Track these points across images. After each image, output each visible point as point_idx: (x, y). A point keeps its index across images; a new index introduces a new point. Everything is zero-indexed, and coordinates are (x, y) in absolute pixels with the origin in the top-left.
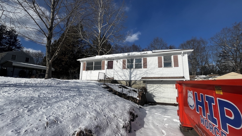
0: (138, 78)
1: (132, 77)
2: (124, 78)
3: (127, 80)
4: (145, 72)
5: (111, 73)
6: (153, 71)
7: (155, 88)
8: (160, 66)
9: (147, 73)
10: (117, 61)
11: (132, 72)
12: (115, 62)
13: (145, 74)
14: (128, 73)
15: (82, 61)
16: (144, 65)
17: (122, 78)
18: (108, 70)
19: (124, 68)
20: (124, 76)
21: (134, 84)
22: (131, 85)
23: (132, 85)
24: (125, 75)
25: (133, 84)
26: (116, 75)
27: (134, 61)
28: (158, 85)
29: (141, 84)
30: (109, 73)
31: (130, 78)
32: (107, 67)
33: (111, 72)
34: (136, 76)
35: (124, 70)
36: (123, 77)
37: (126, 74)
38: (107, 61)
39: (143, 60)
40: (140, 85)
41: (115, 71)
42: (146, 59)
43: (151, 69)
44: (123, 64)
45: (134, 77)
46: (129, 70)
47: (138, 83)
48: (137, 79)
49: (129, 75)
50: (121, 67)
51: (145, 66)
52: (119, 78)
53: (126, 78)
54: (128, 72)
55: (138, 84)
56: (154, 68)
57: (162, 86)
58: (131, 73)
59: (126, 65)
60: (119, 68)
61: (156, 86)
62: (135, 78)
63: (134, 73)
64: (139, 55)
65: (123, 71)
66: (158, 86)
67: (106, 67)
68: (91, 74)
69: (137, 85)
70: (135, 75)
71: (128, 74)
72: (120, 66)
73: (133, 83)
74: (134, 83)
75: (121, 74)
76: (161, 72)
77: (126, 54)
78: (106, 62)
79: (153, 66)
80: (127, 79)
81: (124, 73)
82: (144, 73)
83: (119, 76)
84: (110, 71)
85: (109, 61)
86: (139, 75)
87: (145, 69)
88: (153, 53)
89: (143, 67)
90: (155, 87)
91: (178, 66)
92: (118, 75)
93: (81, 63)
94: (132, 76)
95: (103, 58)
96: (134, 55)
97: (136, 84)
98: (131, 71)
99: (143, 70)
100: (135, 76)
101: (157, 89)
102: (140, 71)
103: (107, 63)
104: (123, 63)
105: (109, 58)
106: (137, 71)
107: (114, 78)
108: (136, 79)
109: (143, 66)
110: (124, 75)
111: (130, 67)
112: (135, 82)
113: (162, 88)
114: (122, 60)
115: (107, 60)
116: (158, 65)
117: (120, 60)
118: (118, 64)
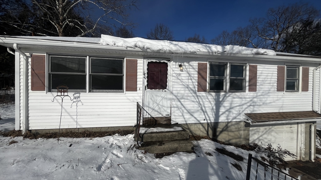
0: (234, 115)
1: (221, 113)
2: (201, 117)
3: (209, 122)
4: (251, 102)
5: (161, 103)
6: (266, 99)
8: (280, 89)
9: (254, 104)
10: (180, 66)
11: (221, 100)
12: (173, 67)
13: (250, 105)
14: (211, 104)
16: (251, 83)
19: (201, 88)
20: (201, 111)
21: (225, 130)
22: (218, 134)
24: (203, 108)
25: (221, 132)
26: (176, 109)
27: (228, 71)
29: (239, 130)
30: (154, 102)
31: (217, 116)
32: (146, 84)
33: (160, 98)
34: (230, 112)
35: (201, 95)
36: (196, 115)
37: (207, 104)
38: (146, 62)
40: (236, 133)
41: (174, 97)
42: (255, 68)
43: (263, 94)
44: (200, 76)
45: (227, 113)
46: (213, 94)
47: (233, 128)
48: (233, 119)
49: (214, 108)
50: (194, 83)
51: (253, 87)
52: (187, 116)
53: (207, 116)
54: (211, 100)
55: (233, 132)
56: (268, 92)
57: (273, 131)
58: (218, 104)
59: (206, 80)
60: (188, 87)
61: (263, 132)
62: (228, 116)
63: (226, 104)
65: (199, 98)
66: (267, 131)
68: (79, 104)
69: (230, 133)
70: (228, 108)
71: (210, 105)
72: (190, 81)
73: (221, 130)
75: (191, 105)
76: (279, 103)
79: (266, 87)
80: (208, 118)
81: (201, 103)
83: (185, 111)
84: (158, 94)
86: (238, 107)
87: (252, 94)
89: (247, 88)
92: (183, 109)
93: (17, 54)
94: (222, 110)
97: (228, 131)
98: (218, 96)
99: (248, 94)
100: (229, 110)
102: (241, 98)
103: (146, 67)
104: (199, 73)
106: (234, 98)
107: (173, 117)
108: (231, 118)
109: (249, 86)
110: (199, 108)
111: (217, 86)
112: (227, 125)
114: (195, 64)
115: (145, 57)
116: (276, 84)
117: (188, 63)
118: (184, 75)
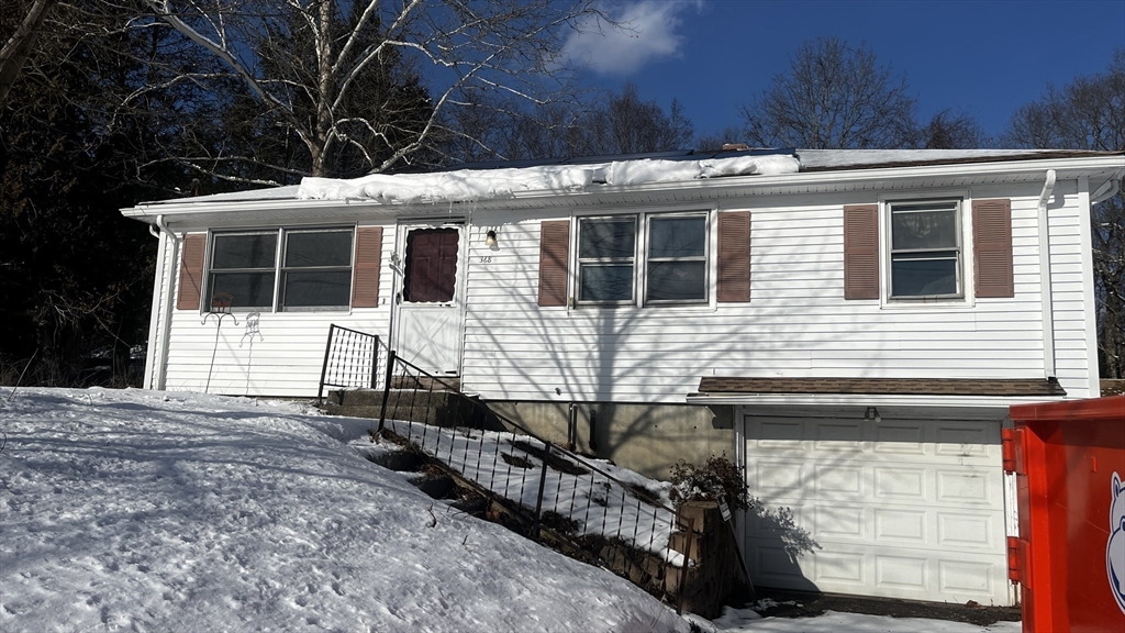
0: (667, 381)
1: (617, 372)
2: (549, 382)
3: (579, 398)
4: (734, 338)
5: (438, 339)
6: (798, 328)
7: (814, 476)
8: (860, 286)
9: (749, 346)
10: (492, 234)
11: (617, 329)
12: (471, 240)
13: (729, 350)
14: (586, 343)
15: (171, 224)
16: (726, 275)
17: (537, 380)
18: (405, 313)
19: (551, 292)
20: (553, 364)
21: (640, 433)
22: (613, 442)
23: (617, 446)
24: (561, 356)
25: (627, 436)
26: (477, 355)
27: (642, 240)
28: (835, 450)
29: (692, 435)
30: (422, 335)
31: (605, 379)
32: (400, 287)
33: (435, 326)
34: (652, 369)
35: (552, 315)
36: (538, 375)
37: (572, 344)
38: (404, 230)
39: (721, 230)
40: (684, 445)
41: (475, 323)
42: (745, 220)
43: (787, 310)
44: (548, 260)
45: (640, 372)
46: (594, 312)
47: (666, 426)
48: (664, 394)
49: (596, 355)
50: (528, 282)
51: (736, 285)
52: (510, 378)
53: (571, 381)
54: (584, 331)
55: (671, 439)
56: (813, 302)
57: (869, 459)
58: (609, 344)
59: (566, 269)
60: (513, 292)
61: (821, 459)
62: (643, 385)
63: (639, 342)
64: (684, 185)
65: (547, 323)
66: (841, 460)
67: (390, 281)
68: (257, 338)
69: (659, 445)
70: (644, 355)
71: (582, 347)
72: (521, 275)
73: (623, 429)
74: (639, 427)
75: (523, 344)
76: (867, 342)
77: (574, 175)
78: (394, 240)
79: (799, 286)
80: (574, 388)
81: (555, 339)
82: (723, 346)
83: (506, 363)
84: (430, 314)
85: (424, 226)
86: (682, 356)
87: (736, 310)
88: (802, 170)
89: (713, 290)
90: (809, 467)
91: (1008, 292)
92: (499, 355)
93: (162, 236)
94: (622, 362)
95: (369, 202)
96: (644, 188)
97: (650, 436)
98: (610, 320)
99: (717, 313)
100: (650, 362)
101: (835, 478)
102: (693, 324)
103: (403, 245)
104: (545, 249)
105: (417, 202)
106: (666, 324)
107: (465, 380)
108: (655, 390)
109: (719, 281)
110: (548, 356)
111: (607, 289)
112: (646, 415)
113: (868, 470)
114: (535, 225)
115: (400, 220)
116: (841, 274)
117: (515, 224)
118: (503, 258)
